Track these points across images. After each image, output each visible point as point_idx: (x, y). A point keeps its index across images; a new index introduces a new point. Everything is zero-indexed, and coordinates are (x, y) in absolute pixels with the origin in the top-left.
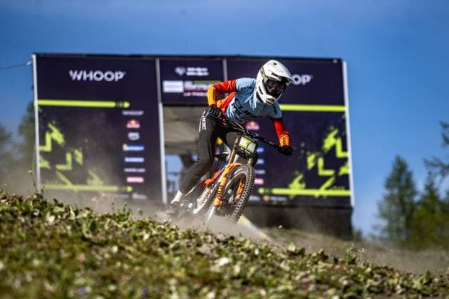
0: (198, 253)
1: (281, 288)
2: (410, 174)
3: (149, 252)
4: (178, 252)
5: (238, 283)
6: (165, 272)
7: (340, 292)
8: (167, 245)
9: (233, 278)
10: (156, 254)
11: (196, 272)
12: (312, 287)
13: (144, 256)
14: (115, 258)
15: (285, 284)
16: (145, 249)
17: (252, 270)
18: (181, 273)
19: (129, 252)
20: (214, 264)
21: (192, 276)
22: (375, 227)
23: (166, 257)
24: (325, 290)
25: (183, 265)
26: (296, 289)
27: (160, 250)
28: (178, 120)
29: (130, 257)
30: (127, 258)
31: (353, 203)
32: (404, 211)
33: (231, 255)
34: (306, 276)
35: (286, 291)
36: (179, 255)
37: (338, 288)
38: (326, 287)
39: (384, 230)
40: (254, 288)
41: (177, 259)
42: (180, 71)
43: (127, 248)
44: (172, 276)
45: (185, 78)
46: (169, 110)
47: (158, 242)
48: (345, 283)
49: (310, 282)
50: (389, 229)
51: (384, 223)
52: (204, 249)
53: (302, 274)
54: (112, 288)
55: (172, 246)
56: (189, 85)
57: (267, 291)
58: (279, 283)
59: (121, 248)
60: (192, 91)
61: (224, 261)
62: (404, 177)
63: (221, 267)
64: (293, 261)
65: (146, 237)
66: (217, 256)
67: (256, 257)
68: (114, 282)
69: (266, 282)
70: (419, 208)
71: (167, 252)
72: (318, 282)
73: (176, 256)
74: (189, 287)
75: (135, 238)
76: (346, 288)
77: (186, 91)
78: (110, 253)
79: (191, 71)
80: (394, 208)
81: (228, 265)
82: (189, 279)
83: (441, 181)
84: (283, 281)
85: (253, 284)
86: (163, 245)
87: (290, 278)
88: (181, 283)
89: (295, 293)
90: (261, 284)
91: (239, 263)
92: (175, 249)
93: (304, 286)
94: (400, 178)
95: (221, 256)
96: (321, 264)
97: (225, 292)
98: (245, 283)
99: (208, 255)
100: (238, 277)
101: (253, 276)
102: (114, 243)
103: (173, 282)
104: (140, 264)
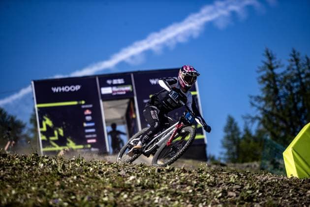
0: (119, 175)
1: (162, 189)
2: (236, 124)
3: (93, 177)
4: (108, 176)
5: (139, 188)
6: (101, 186)
7: (193, 187)
8: (102, 173)
9: (137, 186)
10: (97, 178)
11: (117, 185)
12: (178, 187)
13: (90, 180)
14: (75, 182)
15: (164, 187)
16: (91, 176)
17: (147, 181)
18: (109, 186)
19: (83, 178)
20: (127, 180)
21: (115, 187)
22: (221, 153)
23: (102, 179)
24: (185, 187)
25: (110, 182)
26: (170, 189)
27: (99, 175)
28: (110, 108)
29: (83, 180)
30: (82, 181)
31: (206, 142)
32: (235, 143)
33: (136, 174)
34: (175, 181)
35: (165, 190)
36: (109, 177)
37: (192, 186)
38: (186, 186)
39: (226, 154)
40: (148, 190)
41: (108, 179)
42: (109, 82)
43: (81, 176)
44: (105, 188)
45: (112, 85)
46: (106, 103)
47: (98, 171)
48: (195, 182)
49: (177, 184)
50: (228, 153)
51: (225, 150)
52: (122, 173)
53: (173, 180)
54: (73, 197)
55: (105, 173)
56: (115, 89)
57: (155, 191)
58: (160, 186)
59: (78, 177)
60: (116, 92)
61: (132, 178)
62: (233, 125)
63: (130, 181)
64: (168, 174)
65: (91, 169)
66: (129, 175)
67: (149, 174)
68: (74, 195)
69: (154, 187)
70: (243, 141)
71: (102, 176)
72: (181, 184)
73: (107, 177)
74: (114, 193)
75: (86, 171)
76: (196, 185)
77: (113, 92)
78: (72, 179)
79: (115, 82)
80: (230, 142)
81: (134, 179)
82: (114, 189)
83: (252, 126)
84: (163, 185)
85: (148, 188)
86: (100, 173)
87: (167, 183)
88: (110, 191)
89: (169, 190)
90: (152, 187)
91: (140, 178)
92: (107, 174)
93: (174, 187)
94: (231, 126)
95: (131, 175)
96: (183, 174)
97: (133, 194)
98: (144, 188)
99: (124, 176)
100: (140, 186)
101: (147, 184)
102: (75, 174)
103: (106, 191)
104: (88, 184)
